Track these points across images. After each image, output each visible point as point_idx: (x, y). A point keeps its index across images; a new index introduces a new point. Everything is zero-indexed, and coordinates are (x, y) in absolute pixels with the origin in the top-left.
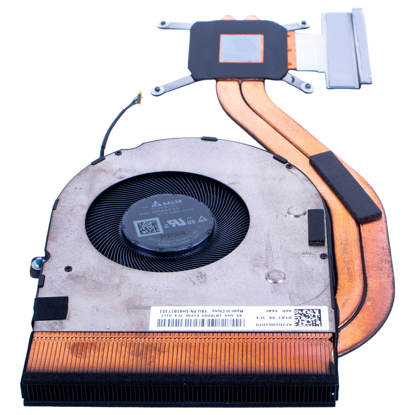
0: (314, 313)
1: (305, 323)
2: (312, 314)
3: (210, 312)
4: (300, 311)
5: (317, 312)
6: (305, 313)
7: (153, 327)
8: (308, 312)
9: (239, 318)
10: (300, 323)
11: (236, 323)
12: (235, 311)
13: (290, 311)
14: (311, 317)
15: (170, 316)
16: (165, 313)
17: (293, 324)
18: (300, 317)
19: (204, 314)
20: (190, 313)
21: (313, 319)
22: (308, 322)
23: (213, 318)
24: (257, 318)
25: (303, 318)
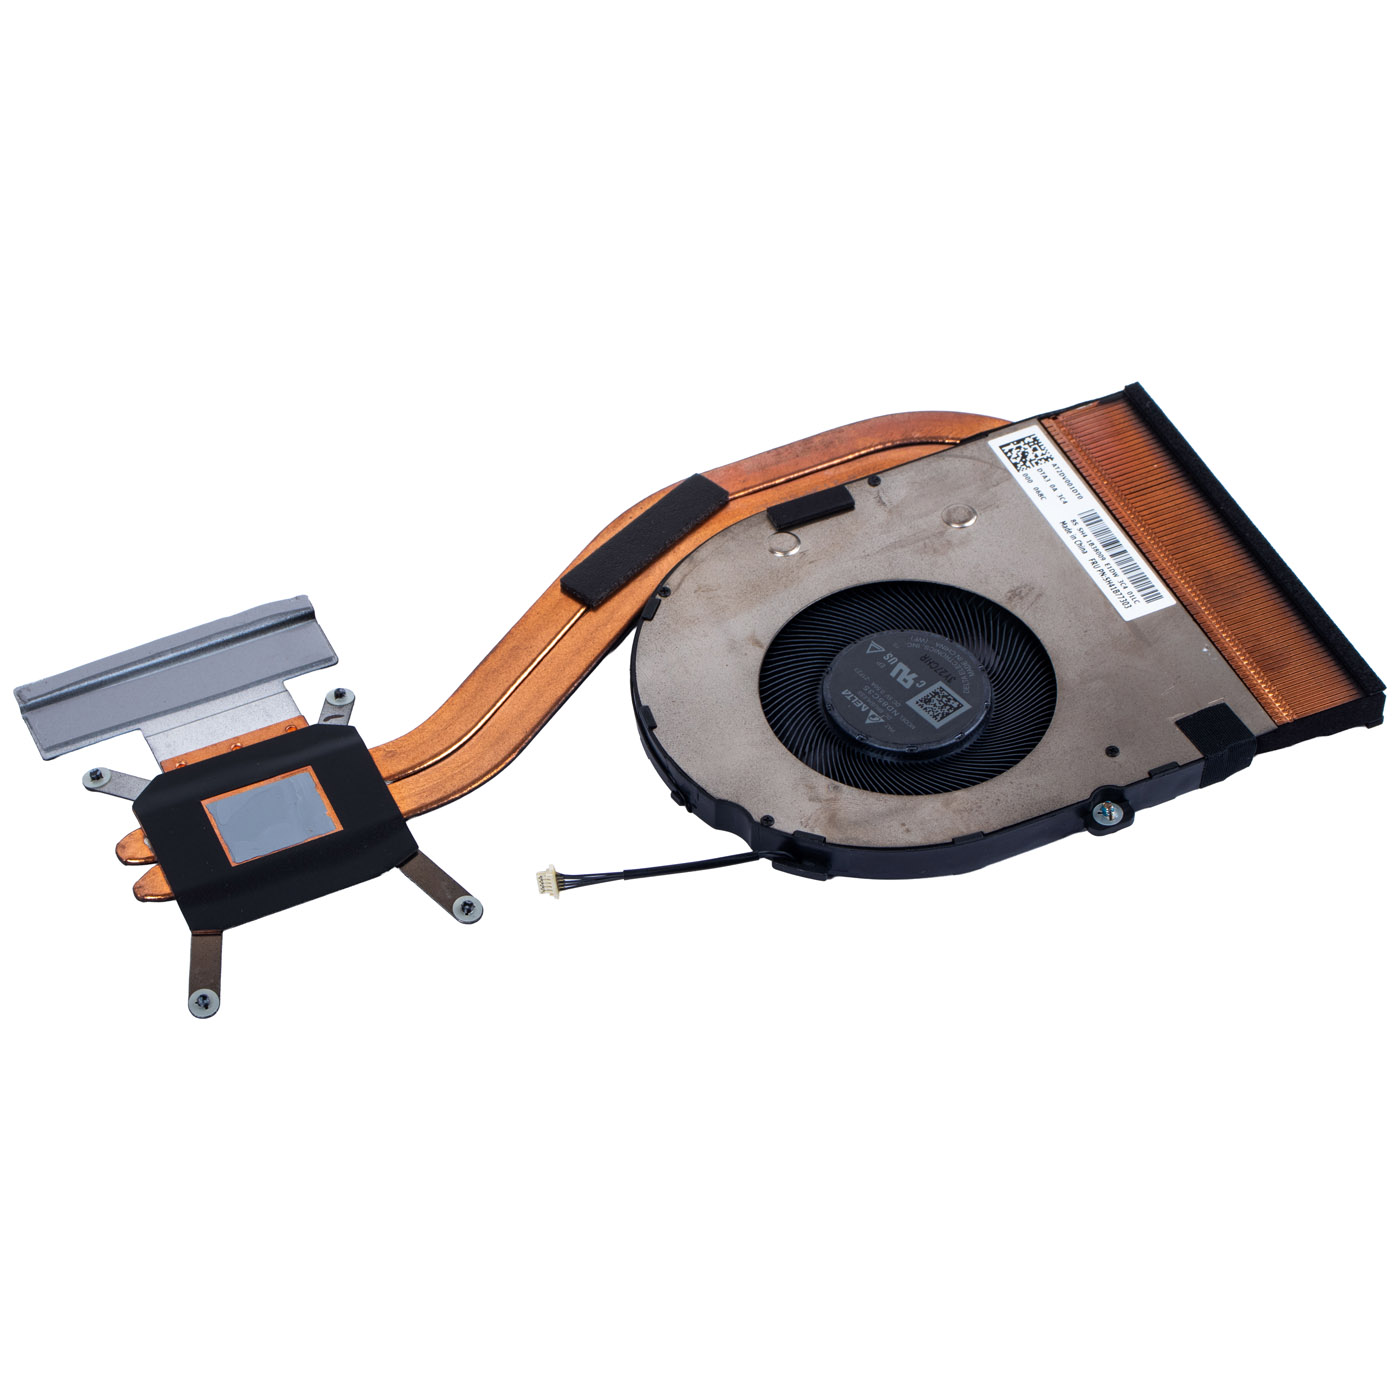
0: (1010, 451)
1: (1039, 452)
2: (1014, 452)
3: (1092, 554)
4: (1019, 466)
5: (1006, 449)
6: (1019, 459)
7: (1168, 600)
8: (1014, 455)
9: (1079, 520)
10: (1045, 457)
11: (1091, 519)
12: (1069, 531)
13: (1026, 475)
14: (1022, 450)
15: (1130, 593)
16: (1129, 600)
17: (1051, 462)
18: (1031, 461)
19: (1098, 559)
20: (1109, 574)
21: (1026, 446)
22: (1035, 450)
23: (1100, 547)
24: (1065, 502)
25: (1031, 456)
